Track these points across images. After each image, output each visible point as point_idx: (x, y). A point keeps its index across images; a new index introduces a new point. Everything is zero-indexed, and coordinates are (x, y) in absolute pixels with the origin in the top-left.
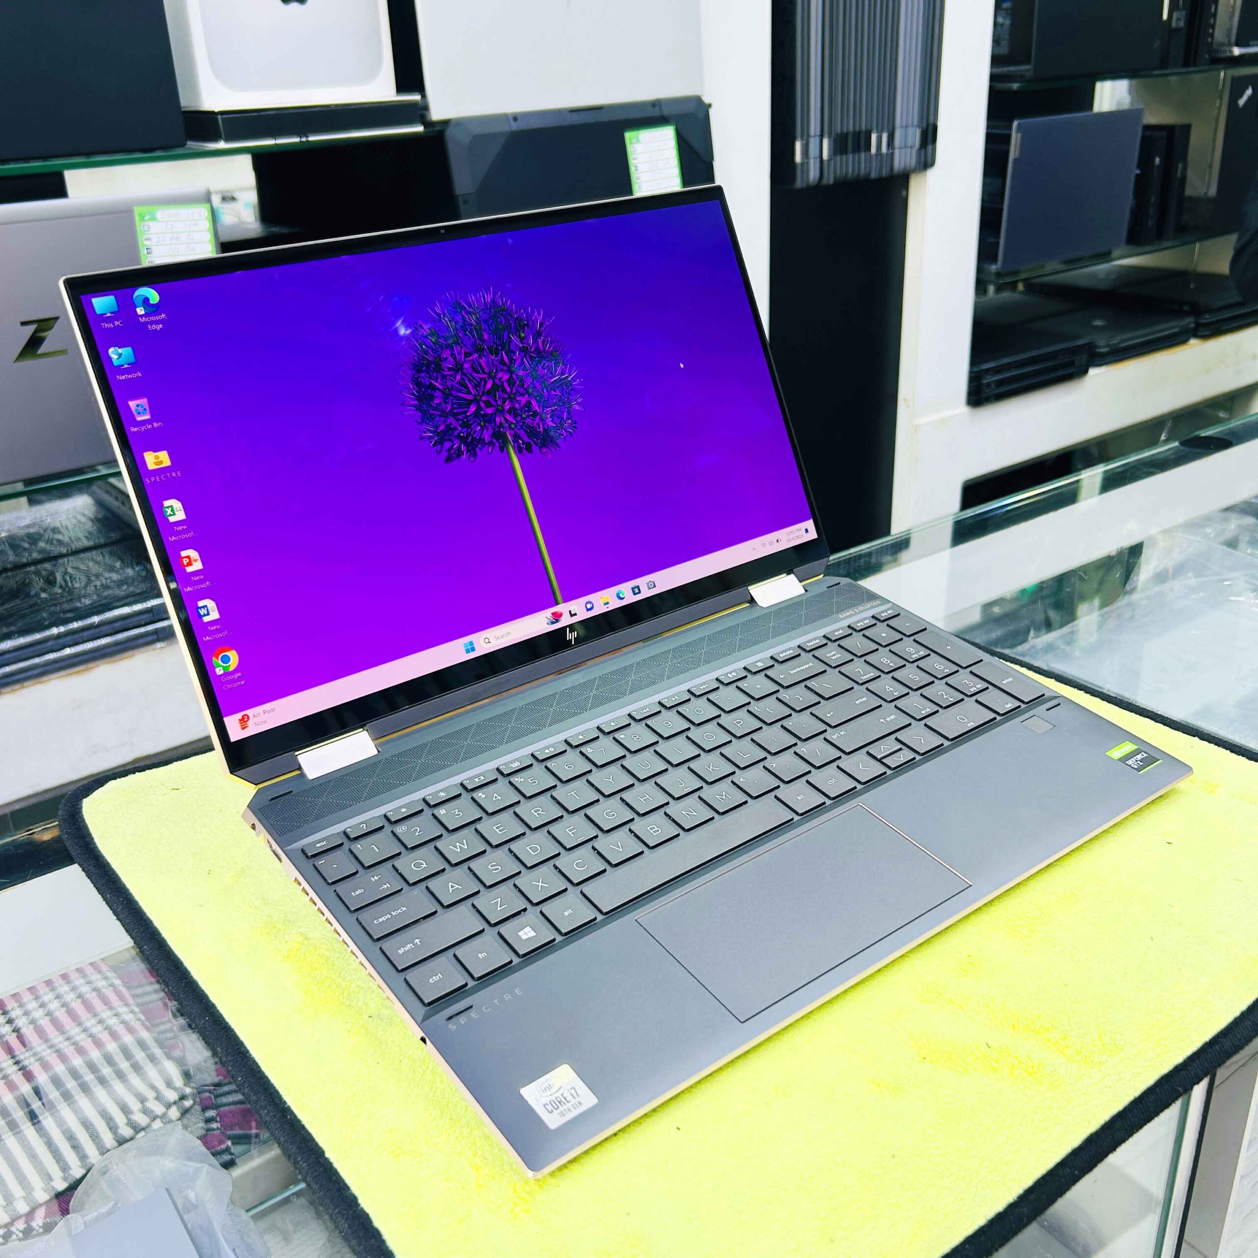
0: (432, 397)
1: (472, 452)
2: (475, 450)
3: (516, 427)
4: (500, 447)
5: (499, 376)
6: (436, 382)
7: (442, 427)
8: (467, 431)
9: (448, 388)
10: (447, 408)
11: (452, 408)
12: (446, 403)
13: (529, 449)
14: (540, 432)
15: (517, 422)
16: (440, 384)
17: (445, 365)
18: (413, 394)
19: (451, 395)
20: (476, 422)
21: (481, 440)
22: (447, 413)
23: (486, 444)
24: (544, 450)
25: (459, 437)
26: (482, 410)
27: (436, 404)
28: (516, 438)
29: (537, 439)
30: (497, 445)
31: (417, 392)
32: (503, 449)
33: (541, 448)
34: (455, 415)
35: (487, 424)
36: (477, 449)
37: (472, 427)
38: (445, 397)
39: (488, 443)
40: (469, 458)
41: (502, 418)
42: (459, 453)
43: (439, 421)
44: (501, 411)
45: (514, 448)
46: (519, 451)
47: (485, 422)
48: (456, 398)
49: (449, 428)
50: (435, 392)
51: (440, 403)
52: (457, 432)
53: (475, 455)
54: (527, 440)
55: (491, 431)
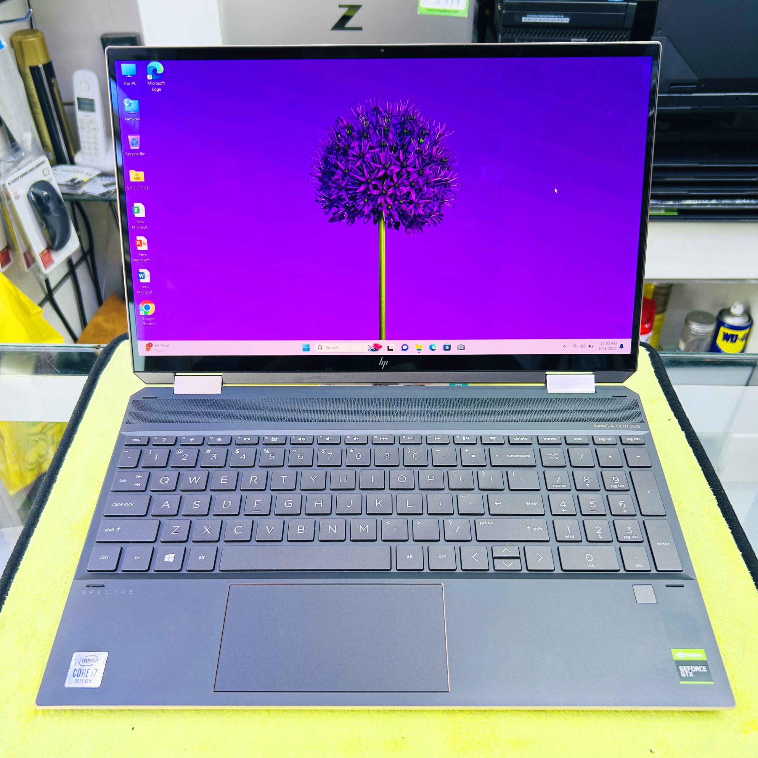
0: (333, 174)
1: (352, 219)
2: (354, 218)
3: (392, 208)
4: (374, 220)
5: (392, 168)
6: (341, 163)
7: (334, 197)
8: (353, 203)
9: (348, 169)
10: (342, 183)
11: (347, 185)
12: (343, 179)
13: (397, 226)
14: (410, 216)
15: (394, 205)
16: (343, 165)
17: (350, 152)
18: (320, 169)
19: (349, 176)
20: (361, 198)
21: (362, 212)
22: (341, 187)
23: (364, 216)
24: (409, 230)
25: (345, 206)
26: (369, 190)
27: (335, 179)
28: (389, 216)
29: (406, 221)
30: (372, 218)
31: (323, 167)
32: (376, 221)
33: (406, 228)
34: (347, 190)
35: (369, 201)
36: (356, 218)
37: (357, 201)
38: (344, 175)
39: (366, 215)
40: (348, 223)
41: (383, 200)
42: (342, 217)
43: (334, 191)
44: (384, 194)
45: (385, 223)
46: (388, 226)
47: (369, 199)
48: (353, 178)
49: (339, 198)
50: (337, 170)
51: (338, 179)
52: (345, 202)
53: (353, 221)
54: (397, 219)
55: (371, 207)
